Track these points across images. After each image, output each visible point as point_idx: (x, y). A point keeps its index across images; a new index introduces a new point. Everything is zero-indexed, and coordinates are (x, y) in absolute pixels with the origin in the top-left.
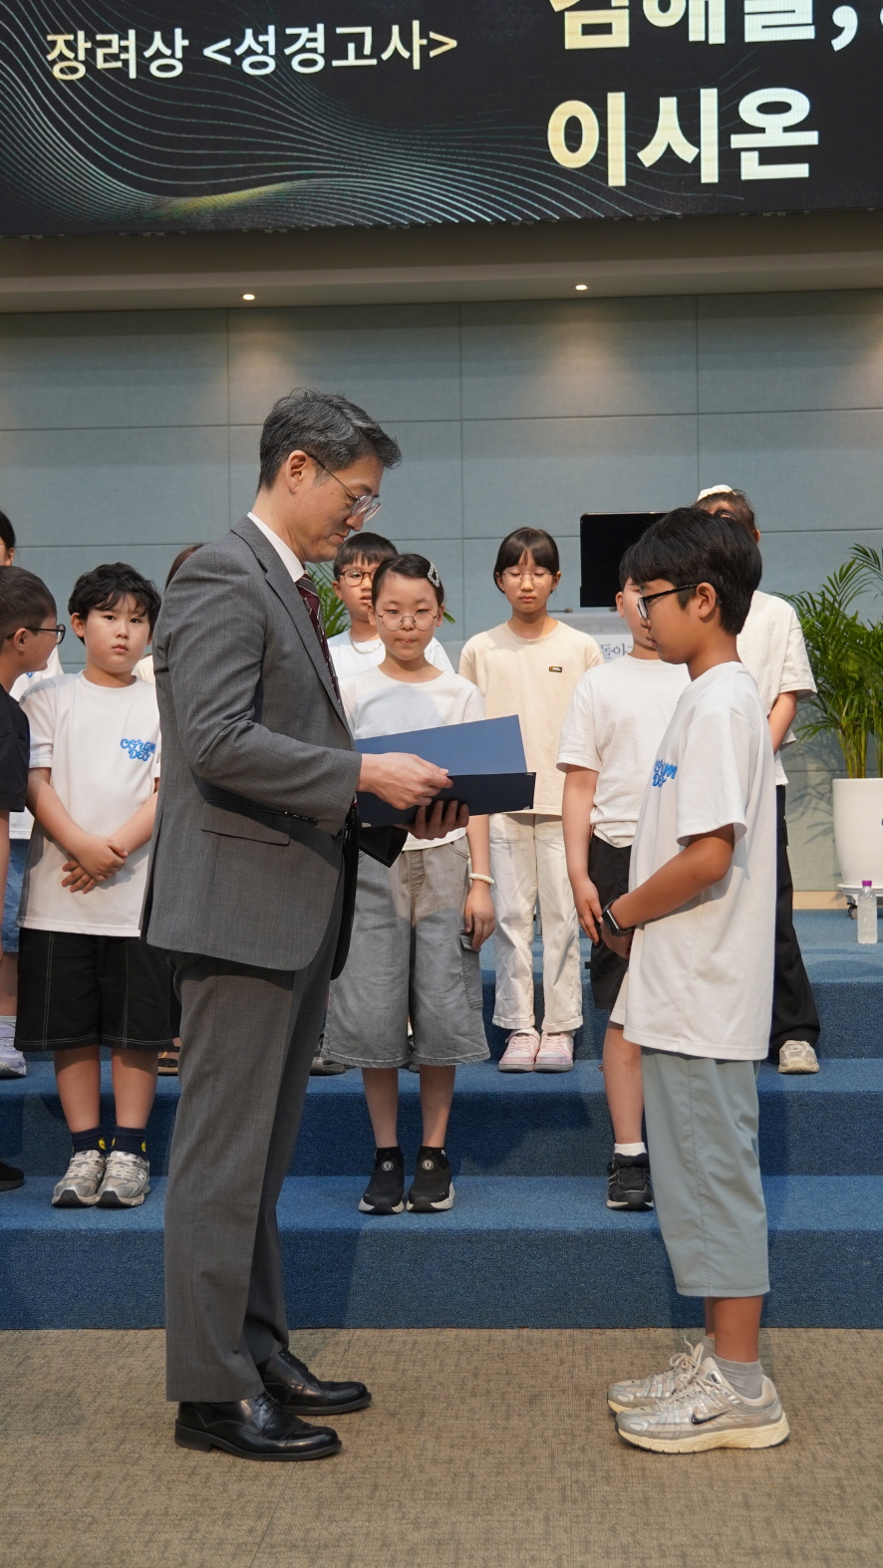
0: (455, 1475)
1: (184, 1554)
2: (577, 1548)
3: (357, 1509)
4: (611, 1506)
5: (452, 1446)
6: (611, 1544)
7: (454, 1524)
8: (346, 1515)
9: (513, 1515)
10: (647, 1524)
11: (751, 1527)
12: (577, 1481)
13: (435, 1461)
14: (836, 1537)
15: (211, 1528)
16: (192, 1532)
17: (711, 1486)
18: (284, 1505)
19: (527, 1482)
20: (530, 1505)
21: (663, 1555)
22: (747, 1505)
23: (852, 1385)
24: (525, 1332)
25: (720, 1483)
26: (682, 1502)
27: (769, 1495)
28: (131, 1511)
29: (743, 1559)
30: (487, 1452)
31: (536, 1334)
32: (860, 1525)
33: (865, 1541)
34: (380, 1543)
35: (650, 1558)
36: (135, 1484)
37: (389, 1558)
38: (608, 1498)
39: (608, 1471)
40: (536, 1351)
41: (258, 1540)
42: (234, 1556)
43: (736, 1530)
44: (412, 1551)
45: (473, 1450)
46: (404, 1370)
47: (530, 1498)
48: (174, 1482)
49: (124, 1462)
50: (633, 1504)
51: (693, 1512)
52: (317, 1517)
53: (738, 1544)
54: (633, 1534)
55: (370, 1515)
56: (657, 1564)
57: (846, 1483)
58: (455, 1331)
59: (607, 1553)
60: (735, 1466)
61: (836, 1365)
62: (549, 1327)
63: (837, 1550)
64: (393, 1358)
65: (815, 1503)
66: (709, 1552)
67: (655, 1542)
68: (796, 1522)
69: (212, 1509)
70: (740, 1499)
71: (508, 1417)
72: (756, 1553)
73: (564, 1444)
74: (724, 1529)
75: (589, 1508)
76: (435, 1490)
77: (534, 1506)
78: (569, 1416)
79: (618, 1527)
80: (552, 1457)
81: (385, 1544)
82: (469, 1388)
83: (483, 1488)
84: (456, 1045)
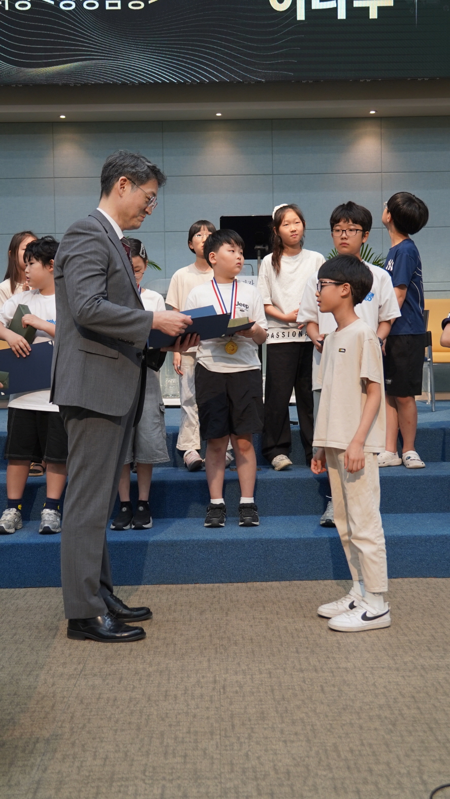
0: (167, 644)
1: (45, 680)
2: (222, 671)
3: (123, 659)
4: (237, 654)
6: (238, 670)
7: (167, 664)
8: (118, 662)
9: (194, 659)
10: (254, 661)
11: (299, 661)
12: (222, 645)
13: (158, 639)
14: (336, 663)
15: (57, 669)
16: (48, 671)
17: (282, 645)
18: (90, 659)
19: (199, 646)
20: (201, 655)
21: (261, 673)
22: (297, 652)
24: (197, 585)
25: (286, 644)
26: (269, 652)
27: (307, 648)
28: (20, 663)
29: (296, 673)
30: (182, 635)
31: (203, 586)
32: (347, 658)
33: (349, 664)
34: (134, 672)
35: (255, 674)
36: (22, 652)
37: (138, 678)
38: (236, 651)
39: (236, 641)
40: (202, 593)
41: (79, 673)
42: (68, 680)
43: (293, 662)
44: (149, 675)
45: (175, 634)
47: (201, 653)
48: (39, 650)
49: (16, 643)
50: (247, 653)
51: (274, 655)
52: (105, 663)
53: (294, 667)
54: (247, 665)
55: (129, 661)
56: (258, 677)
57: (341, 642)
58: (166, 586)
59: (236, 673)
60: (292, 637)
61: (336, 595)
62: (208, 583)
63: (337, 668)
64: (138, 598)
65: (327, 650)
66: (281, 671)
67: (257, 668)
68: (319, 658)
69: (57, 661)
70: (295, 650)
71: (191, 620)
72: (302, 671)
73: (216, 630)
74: (288, 662)
75: (228, 655)
76: (159, 650)
77: (203, 655)
78: (218, 619)
79: (241, 663)
80: (211, 636)
81: (137, 673)
82: (173, 608)
83: (180, 649)
84: (157, 455)
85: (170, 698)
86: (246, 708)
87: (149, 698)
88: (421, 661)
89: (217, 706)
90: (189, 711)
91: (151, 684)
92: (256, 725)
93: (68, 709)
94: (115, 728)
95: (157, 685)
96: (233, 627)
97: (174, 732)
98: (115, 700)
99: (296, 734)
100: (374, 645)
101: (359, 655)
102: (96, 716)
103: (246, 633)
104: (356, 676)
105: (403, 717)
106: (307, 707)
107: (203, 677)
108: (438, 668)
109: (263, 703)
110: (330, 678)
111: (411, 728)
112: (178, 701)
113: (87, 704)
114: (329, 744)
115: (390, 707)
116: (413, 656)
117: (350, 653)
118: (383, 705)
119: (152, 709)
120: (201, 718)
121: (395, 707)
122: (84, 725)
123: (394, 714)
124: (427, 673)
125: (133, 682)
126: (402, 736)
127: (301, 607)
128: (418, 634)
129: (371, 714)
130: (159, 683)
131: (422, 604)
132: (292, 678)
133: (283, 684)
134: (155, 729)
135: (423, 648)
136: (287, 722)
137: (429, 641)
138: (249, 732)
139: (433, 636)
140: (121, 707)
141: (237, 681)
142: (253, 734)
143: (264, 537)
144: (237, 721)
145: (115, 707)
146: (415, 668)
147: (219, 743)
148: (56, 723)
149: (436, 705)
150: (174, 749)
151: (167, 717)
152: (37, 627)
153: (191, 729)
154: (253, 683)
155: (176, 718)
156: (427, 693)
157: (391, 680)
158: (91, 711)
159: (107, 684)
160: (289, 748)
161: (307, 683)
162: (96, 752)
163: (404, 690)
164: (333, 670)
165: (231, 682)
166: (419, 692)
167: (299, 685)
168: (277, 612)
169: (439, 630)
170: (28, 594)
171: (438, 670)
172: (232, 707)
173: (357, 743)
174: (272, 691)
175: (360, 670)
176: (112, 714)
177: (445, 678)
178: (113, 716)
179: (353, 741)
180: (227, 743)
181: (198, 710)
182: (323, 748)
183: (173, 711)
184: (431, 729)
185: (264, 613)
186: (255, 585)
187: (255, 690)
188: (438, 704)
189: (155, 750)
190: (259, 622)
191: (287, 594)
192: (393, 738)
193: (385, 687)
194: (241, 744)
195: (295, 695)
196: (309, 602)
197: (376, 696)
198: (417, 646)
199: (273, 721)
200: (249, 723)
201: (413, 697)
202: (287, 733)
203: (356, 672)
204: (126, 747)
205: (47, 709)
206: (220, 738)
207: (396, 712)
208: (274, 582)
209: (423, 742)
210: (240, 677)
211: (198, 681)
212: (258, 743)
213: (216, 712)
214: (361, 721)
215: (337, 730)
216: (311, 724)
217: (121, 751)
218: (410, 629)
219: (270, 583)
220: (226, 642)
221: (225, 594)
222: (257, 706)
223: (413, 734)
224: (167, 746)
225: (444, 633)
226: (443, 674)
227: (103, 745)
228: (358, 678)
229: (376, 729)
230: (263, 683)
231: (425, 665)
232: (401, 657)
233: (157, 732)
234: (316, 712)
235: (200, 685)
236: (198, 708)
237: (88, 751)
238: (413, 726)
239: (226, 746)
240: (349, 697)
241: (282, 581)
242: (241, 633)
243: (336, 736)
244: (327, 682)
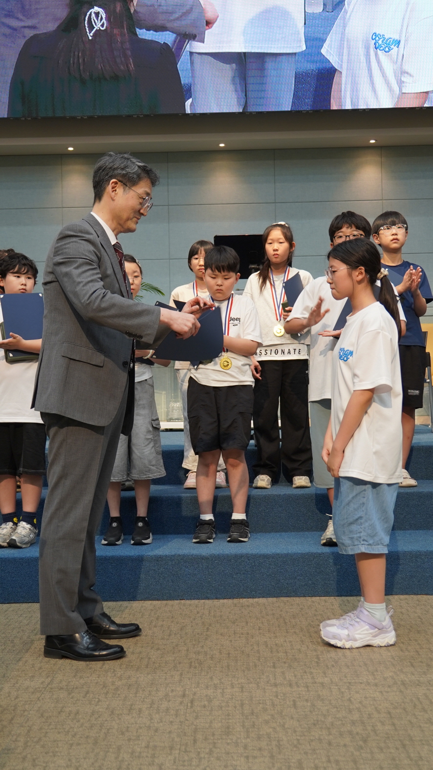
0: (142, 658)
1: (9, 693)
2: (193, 685)
3: (94, 673)
4: (212, 669)
5: (142, 647)
6: (209, 684)
7: (138, 678)
8: (88, 675)
9: (166, 673)
10: (227, 675)
11: (275, 675)
12: (197, 660)
14: (313, 678)
15: (24, 682)
17: (259, 660)
18: (60, 672)
19: (174, 660)
20: (174, 670)
21: (233, 687)
22: (274, 667)
24: (183, 601)
25: (263, 659)
26: (245, 666)
27: (285, 663)
29: (269, 688)
30: (158, 649)
31: (188, 602)
32: (325, 673)
33: (326, 679)
34: (102, 686)
35: (227, 688)
37: (105, 692)
38: (211, 666)
39: (212, 655)
40: (187, 609)
41: (45, 686)
42: (33, 693)
43: (268, 677)
44: (117, 689)
46: (125, 618)
47: (175, 667)
48: (10, 664)
50: (222, 667)
51: (249, 670)
52: (74, 676)
53: (268, 682)
54: (220, 680)
55: (99, 675)
56: (230, 691)
57: (320, 657)
58: (150, 602)
59: (207, 687)
60: (271, 652)
62: (194, 599)
63: (313, 683)
65: (305, 665)
66: (254, 685)
67: (230, 682)
68: (296, 672)
69: (26, 674)
70: (272, 664)
71: (170, 635)
72: (276, 685)
73: (194, 645)
74: (262, 676)
75: (202, 670)
76: (132, 664)
77: (176, 669)
78: (198, 634)
79: (214, 677)
80: (188, 650)
81: (104, 686)
83: (154, 663)
84: (149, 471)
85: (134, 711)
86: (211, 722)
87: (112, 712)
88: (402, 676)
89: (182, 720)
90: (152, 725)
91: (117, 697)
92: (219, 739)
93: (26, 723)
94: (71, 742)
95: (123, 698)
96: (212, 642)
97: (131, 747)
98: (77, 713)
99: (260, 749)
100: (355, 660)
101: (337, 670)
102: (54, 730)
103: (224, 647)
104: (331, 691)
105: (376, 733)
106: (276, 722)
107: (172, 691)
108: (419, 684)
109: (230, 717)
110: (304, 693)
111: (382, 745)
112: (141, 715)
113: (47, 717)
114: (293, 761)
115: (363, 723)
116: (394, 672)
117: (328, 668)
118: (356, 720)
119: (114, 722)
120: (163, 732)
121: (368, 723)
122: (40, 739)
123: (366, 730)
124: (406, 689)
125: (99, 696)
126: (372, 753)
127: (285, 623)
128: (402, 650)
129: (342, 730)
130: (126, 697)
131: (410, 620)
132: (265, 692)
133: (254, 699)
134: (113, 743)
135: (405, 663)
136: (252, 737)
137: (413, 657)
138: (211, 747)
139: (417, 652)
140: (82, 721)
141: (207, 696)
142: (214, 749)
143: (250, 552)
144: (200, 736)
145: (75, 721)
146: (395, 683)
147: (177, 758)
148: (11, 737)
149: (412, 721)
150: (129, 765)
151: (127, 731)
152: (12, 641)
153: (151, 744)
154: (223, 697)
155: (137, 732)
156: (404, 709)
157: (368, 695)
158: (50, 725)
159: (72, 698)
160: (250, 764)
161: (279, 697)
162: (46, 766)
163: (380, 705)
164: (308, 684)
165: (201, 696)
166: (396, 708)
167: (271, 700)
168: (259, 627)
169: (424, 646)
170: (11, 609)
171: (419, 685)
172: (198, 721)
173: (324, 759)
174: (242, 705)
175: (337, 686)
176: (71, 728)
177: (425, 694)
178: (71, 730)
179: (319, 757)
180: (186, 758)
181: (161, 724)
182: (287, 764)
183: (135, 725)
184: (404, 746)
185: (246, 629)
186: (241, 602)
187: (223, 704)
188: (414, 720)
189: (108, 764)
190: (240, 637)
191: (272, 610)
192: (363, 755)
193: (360, 702)
194: (200, 759)
195: (265, 710)
196: (294, 618)
197: (350, 711)
198: (399, 662)
199: (238, 736)
200: (212, 738)
201: (389, 713)
202: (250, 748)
203: (332, 687)
204: (79, 762)
205: (5, 723)
206: (179, 754)
207: (369, 728)
208: (261, 599)
209: (394, 759)
210: (210, 692)
211: (167, 695)
212: (218, 759)
213: (180, 726)
214: (331, 737)
215: (303, 746)
216: (277, 739)
217: (73, 765)
219: (256, 600)
220: (202, 656)
221: (210, 610)
222: (223, 721)
223: (384, 751)
224: (122, 761)
225: (429, 649)
226: (424, 689)
227: (55, 760)
228: (334, 693)
229: (345, 745)
230: (234, 697)
231: (405, 681)
232: (381, 672)
233: (114, 747)
234: (284, 727)
235: (168, 699)
236: (161, 722)
237: (38, 765)
238: (385, 742)
239: (184, 761)
240: (322, 712)
241: (270, 597)
242: (219, 648)
243: (302, 752)
244: (300, 697)
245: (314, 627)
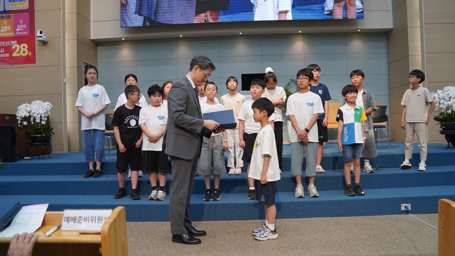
0: (222, 246)
4: (249, 251)
5: (221, 241)
8: (203, 254)
9: (232, 253)
11: (274, 254)
12: (243, 247)
13: (218, 244)
17: (267, 247)
19: (234, 247)
20: (235, 251)
22: (273, 250)
23: (291, 228)
24: (234, 221)
26: (262, 250)
30: (227, 242)
31: (236, 221)
32: (293, 252)
36: (165, 248)
38: (249, 249)
40: (236, 224)
46: (212, 228)
48: (172, 248)
49: (163, 245)
50: (253, 250)
51: (264, 251)
52: (198, 254)
55: (207, 254)
58: (221, 221)
61: (289, 225)
62: (238, 220)
64: (210, 226)
68: (282, 252)
69: (179, 253)
71: (231, 236)
73: (241, 240)
75: (246, 251)
76: (218, 249)
78: (242, 235)
80: (239, 243)
82: (224, 231)
83: (227, 248)
84: (221, 171)
88: (322, 253)
96: (247, 239)
101: (297, 251)
116: (319, 251)
128: (320, 242)
131: (322, 228)
135: (323, 247)
137: (325, 244)
139: (326, 242)
169: (329, 240)
170: (168, 224)
198: (320, 247)
218: (318, 240)
220: (245, 245)
225: (331, 241)
245: (286, 232)
